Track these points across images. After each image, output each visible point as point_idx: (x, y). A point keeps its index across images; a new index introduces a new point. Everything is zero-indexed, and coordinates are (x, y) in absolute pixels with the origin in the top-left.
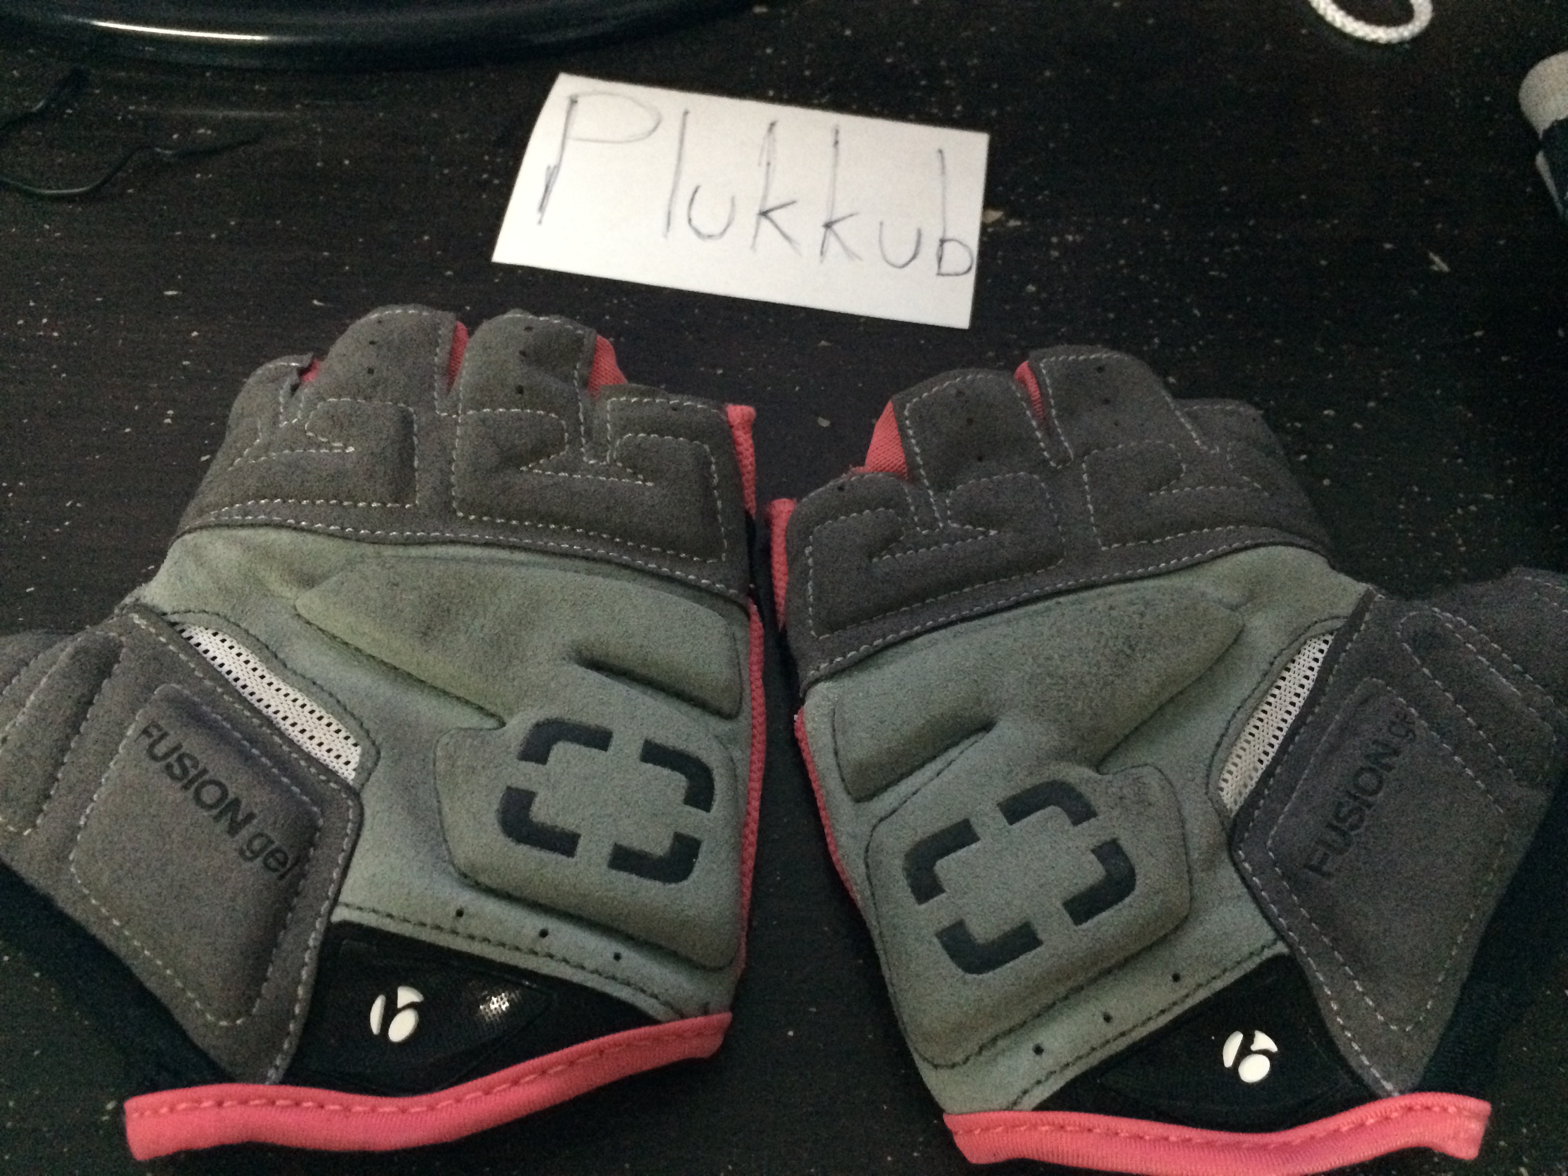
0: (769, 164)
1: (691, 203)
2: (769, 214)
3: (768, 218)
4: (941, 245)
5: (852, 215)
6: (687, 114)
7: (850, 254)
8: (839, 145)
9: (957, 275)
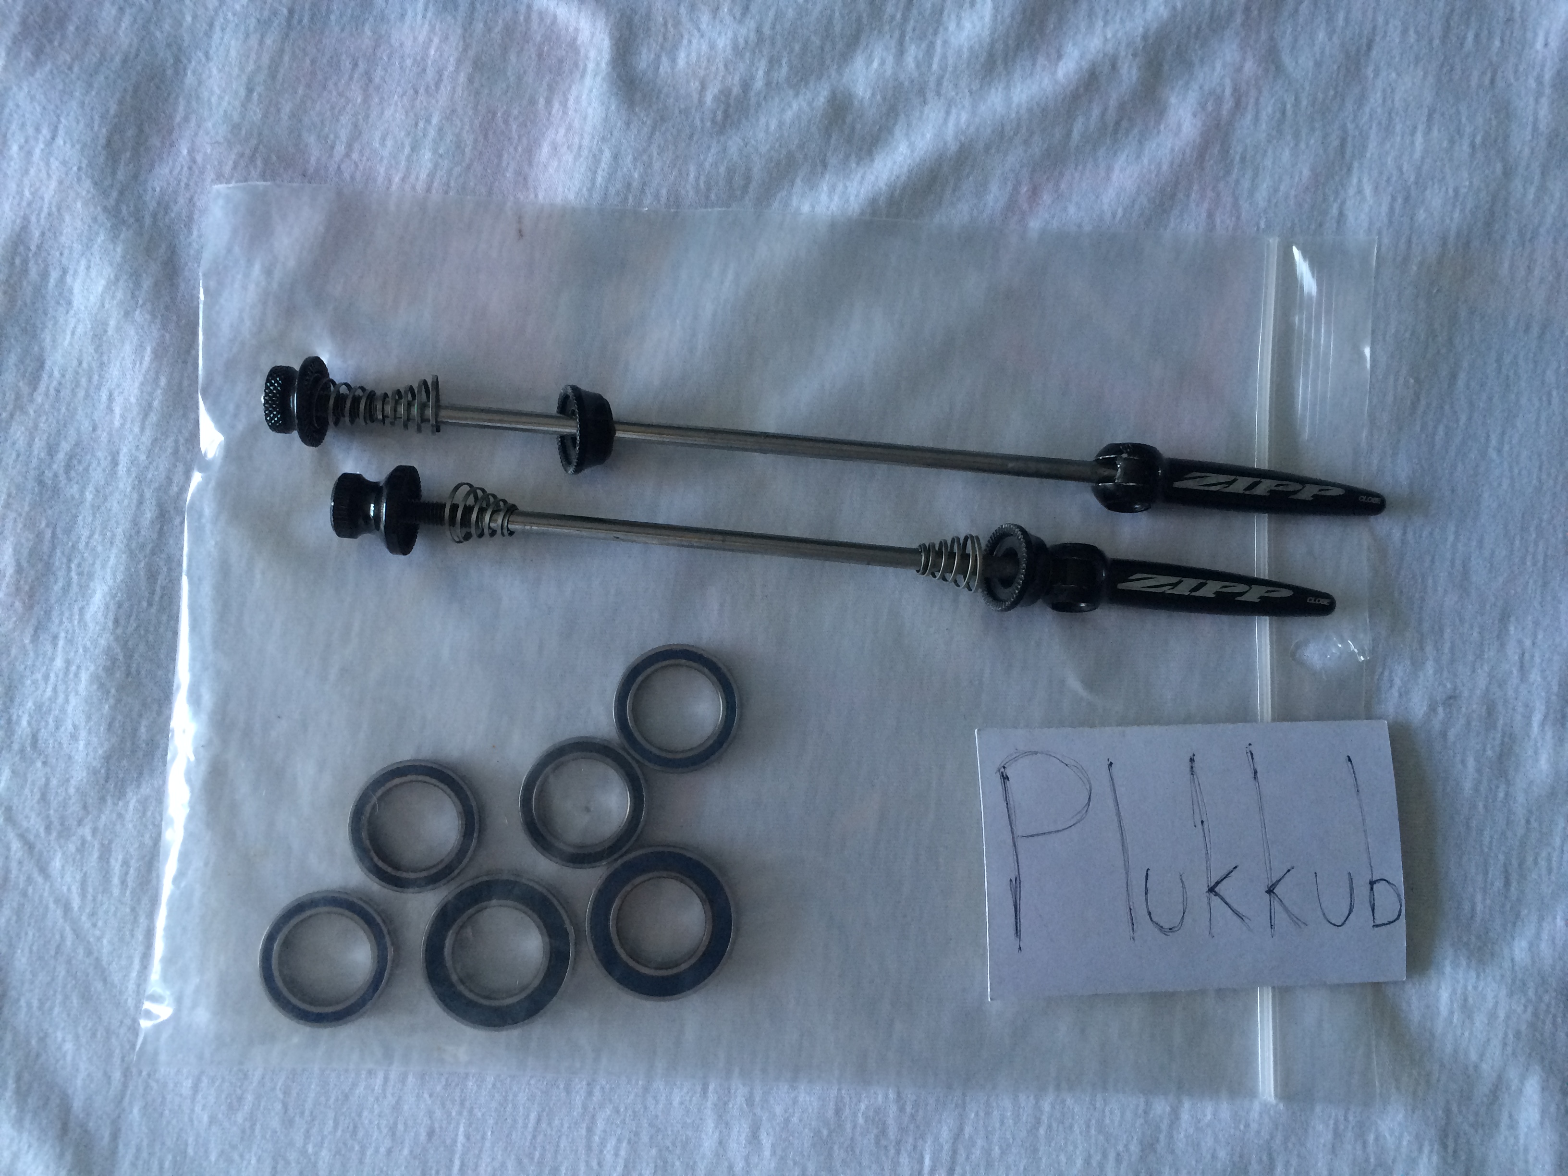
0: (1202, 822)
1: (1146, 893)
2: (1217, 889)
3: (1217, 894)
4: (1372, 889)
5: (1289, 871)
6: (1111, 764)
7: (1297, 921)
8: (1258, 774)
9: (1390, 923)
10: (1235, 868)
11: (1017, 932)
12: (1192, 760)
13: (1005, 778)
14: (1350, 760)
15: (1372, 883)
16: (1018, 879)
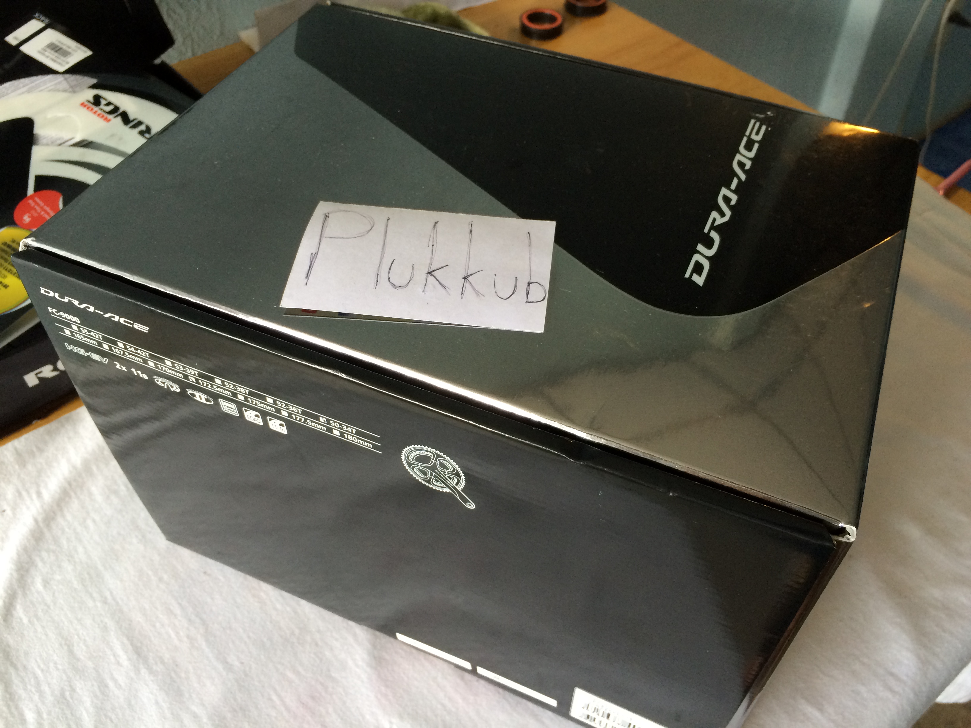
0: (433, 245)
1: (390, 269)
2: (433, 273)
3: (432, 275)
4: (529, 286)
5: (479, 271)
6: (389, 219)
7: (478, 293)
8: (473, 232)
9: (537, 302)
10: (447, 265)
11: (307, 276)
12: (436, 223)
13: (326, 216)
14: (529, 233)
15: (529, 284)
16: (316, 254)
